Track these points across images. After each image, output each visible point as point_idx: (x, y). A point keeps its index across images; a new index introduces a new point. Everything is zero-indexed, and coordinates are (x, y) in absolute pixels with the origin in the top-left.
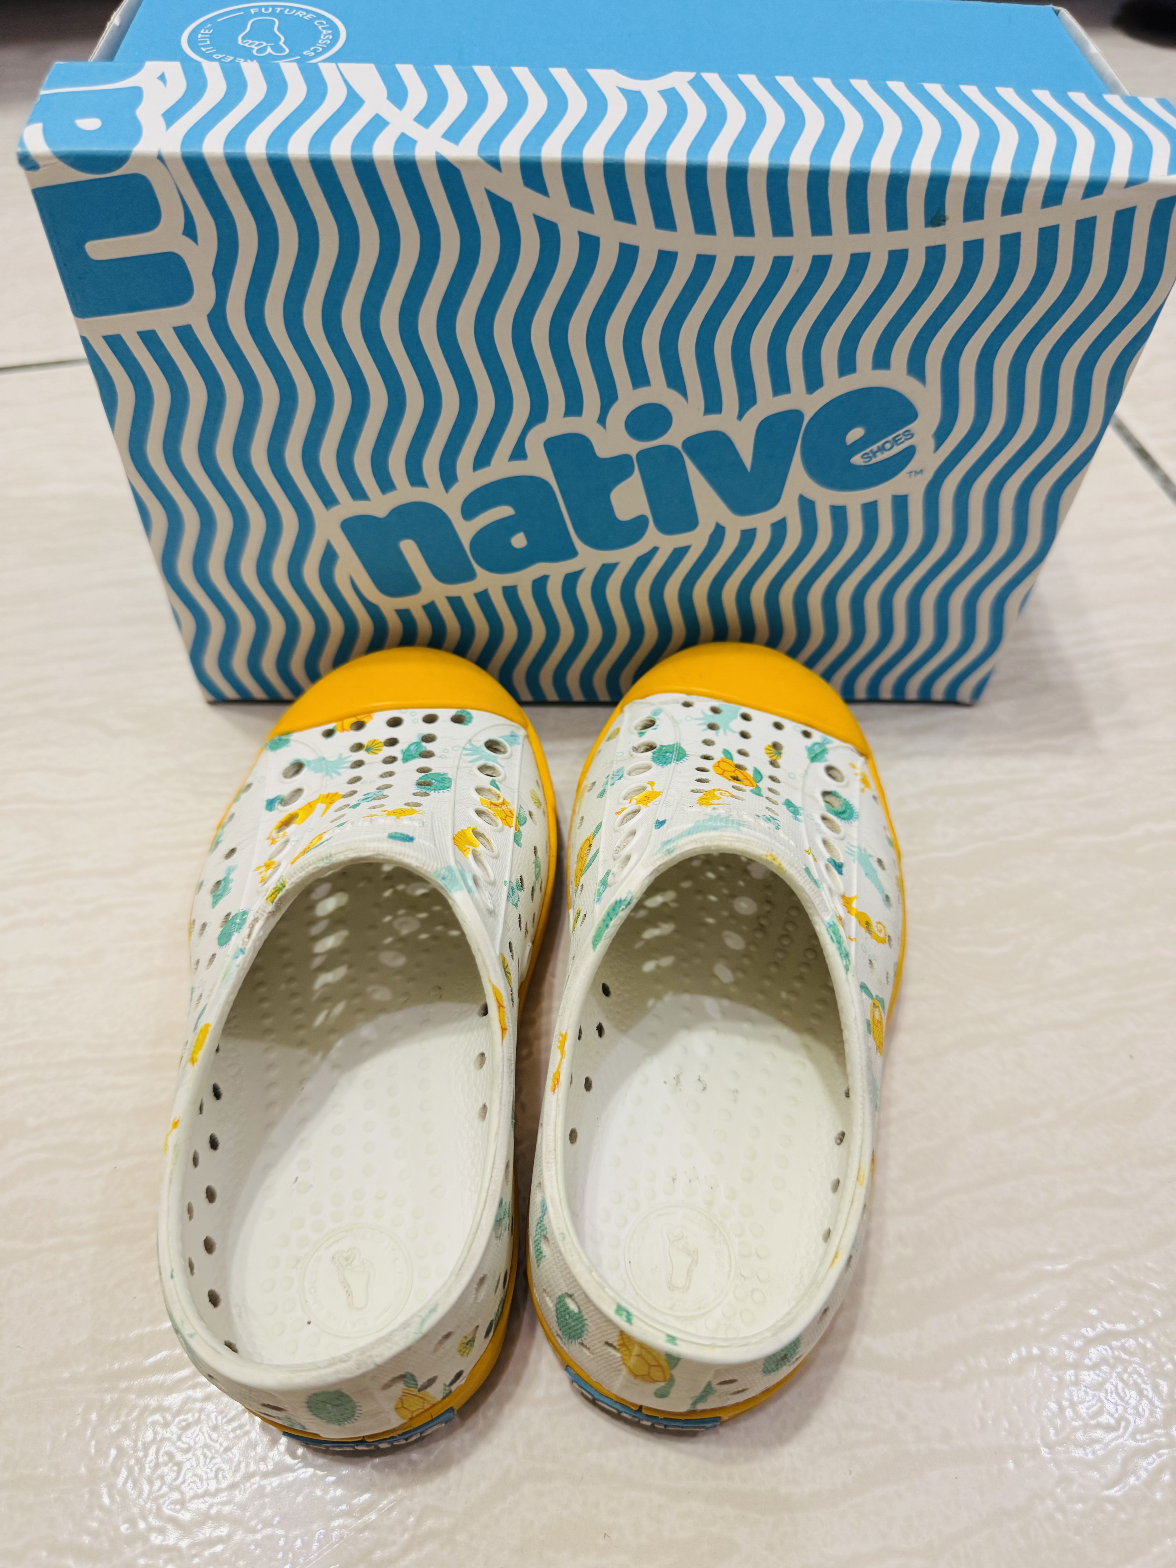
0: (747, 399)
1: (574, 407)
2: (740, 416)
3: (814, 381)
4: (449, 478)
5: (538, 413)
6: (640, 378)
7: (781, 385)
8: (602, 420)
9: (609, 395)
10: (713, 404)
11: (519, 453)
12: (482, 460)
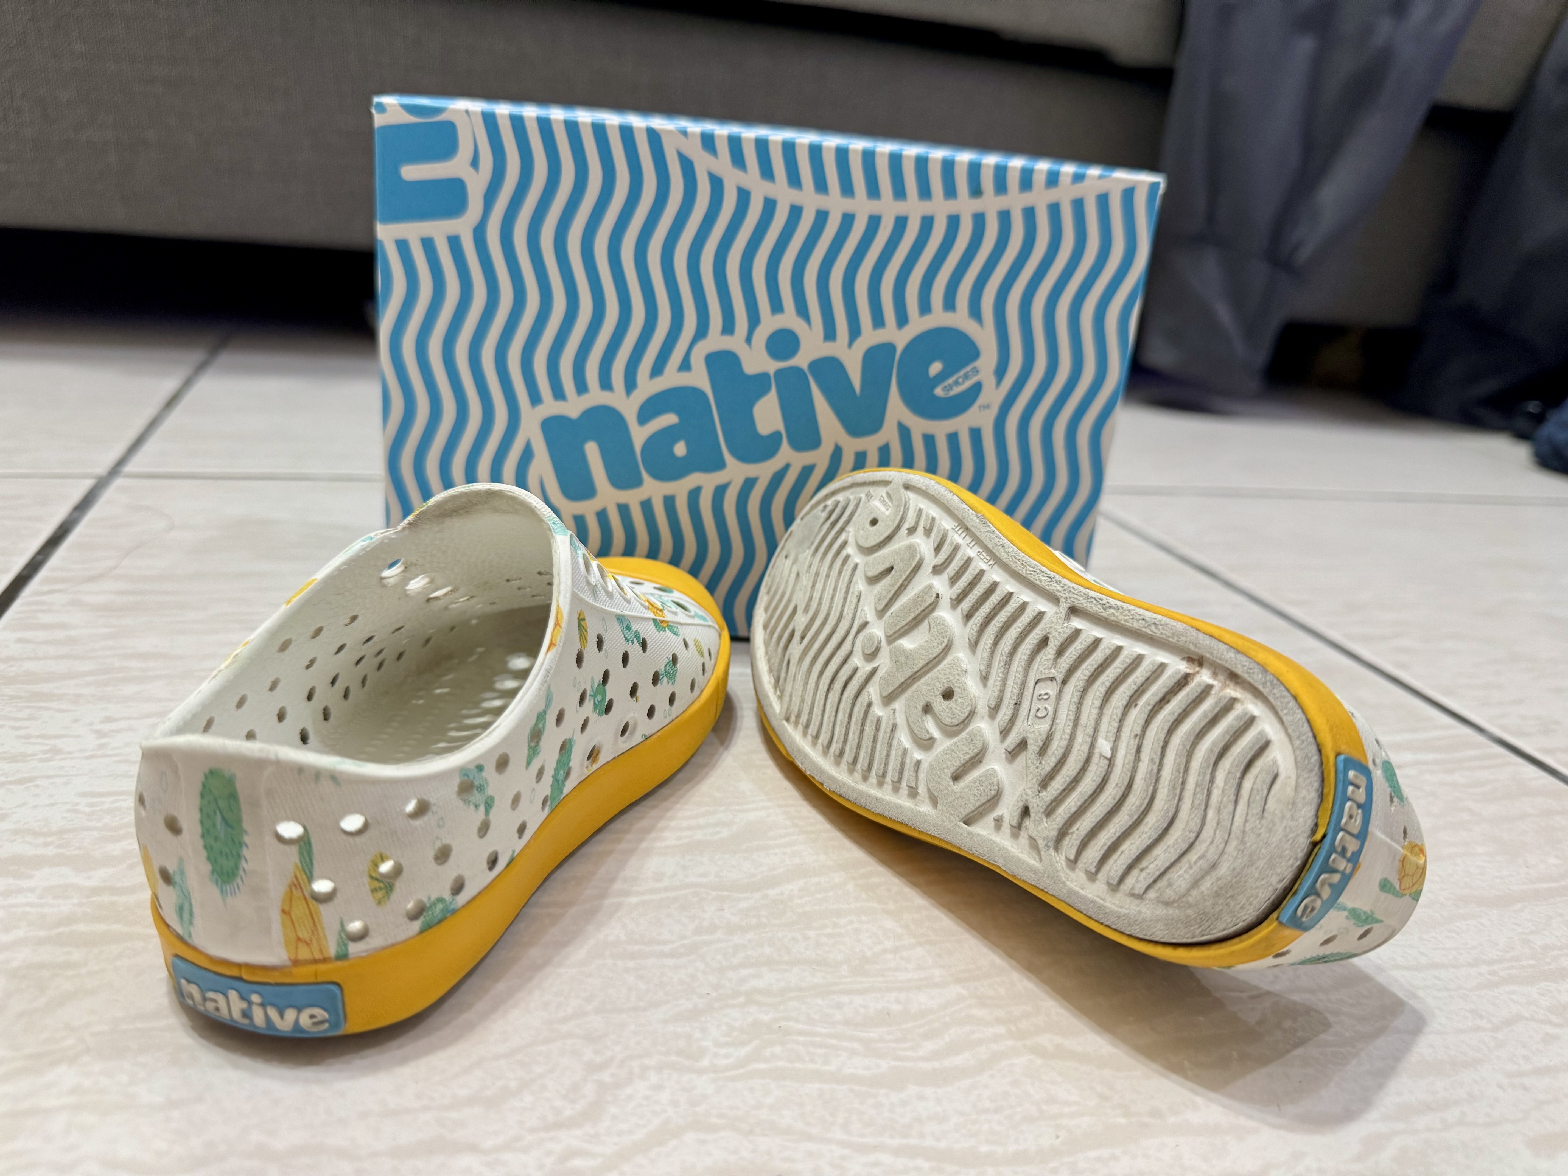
0: (855, 332)
1: (728, 328)
2: (850, 344)
3: (902, 320)
4: (630, 384)
5: (702, 332)
6: (777, 307)
7: (878, 321)
8: (749, 340)
9: (754, 320)
10: (830, 334)
11: (685, 365)
12: (657, 370)
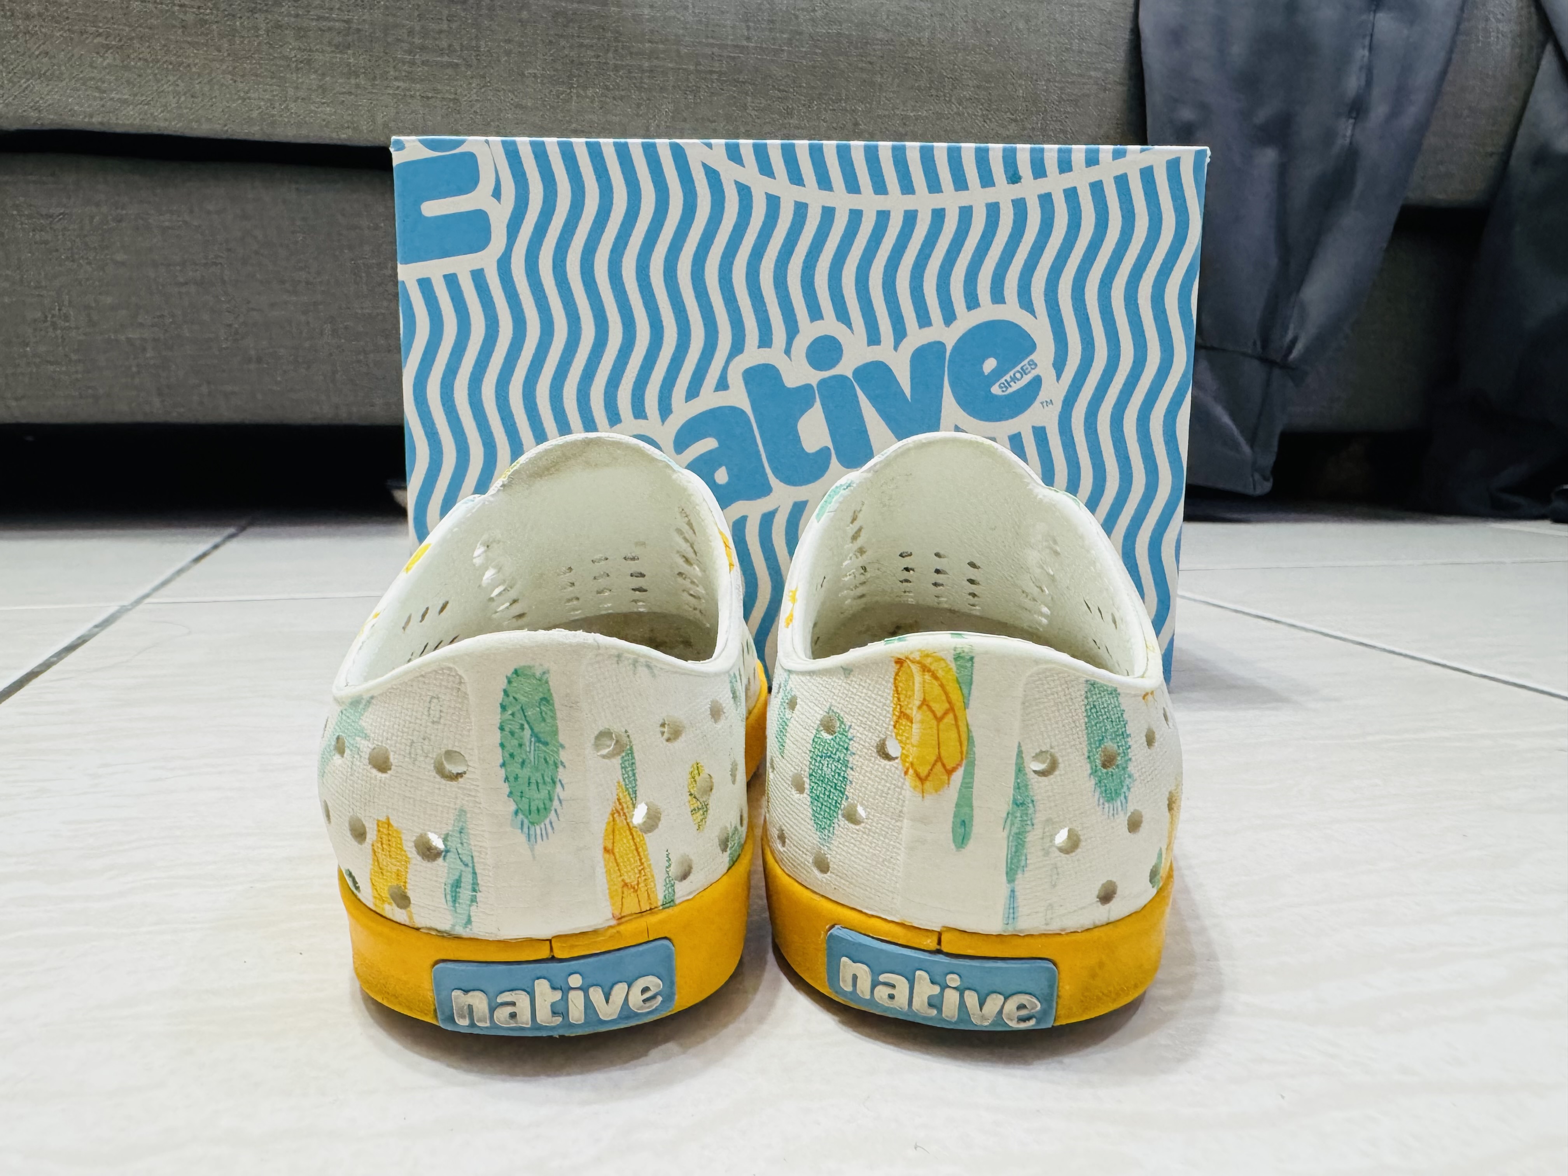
0: (900, 333)
1: (765, 341)
3: (949, 317)
4: (665, 410)
5: (737, 347)
6: (815, 314)
7: (924, 320)
8: (788, 352)
9: (792, 330)
10: (874, 339)
11: (722, 385)
12: (693, 392)
